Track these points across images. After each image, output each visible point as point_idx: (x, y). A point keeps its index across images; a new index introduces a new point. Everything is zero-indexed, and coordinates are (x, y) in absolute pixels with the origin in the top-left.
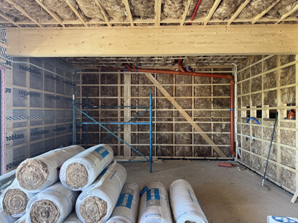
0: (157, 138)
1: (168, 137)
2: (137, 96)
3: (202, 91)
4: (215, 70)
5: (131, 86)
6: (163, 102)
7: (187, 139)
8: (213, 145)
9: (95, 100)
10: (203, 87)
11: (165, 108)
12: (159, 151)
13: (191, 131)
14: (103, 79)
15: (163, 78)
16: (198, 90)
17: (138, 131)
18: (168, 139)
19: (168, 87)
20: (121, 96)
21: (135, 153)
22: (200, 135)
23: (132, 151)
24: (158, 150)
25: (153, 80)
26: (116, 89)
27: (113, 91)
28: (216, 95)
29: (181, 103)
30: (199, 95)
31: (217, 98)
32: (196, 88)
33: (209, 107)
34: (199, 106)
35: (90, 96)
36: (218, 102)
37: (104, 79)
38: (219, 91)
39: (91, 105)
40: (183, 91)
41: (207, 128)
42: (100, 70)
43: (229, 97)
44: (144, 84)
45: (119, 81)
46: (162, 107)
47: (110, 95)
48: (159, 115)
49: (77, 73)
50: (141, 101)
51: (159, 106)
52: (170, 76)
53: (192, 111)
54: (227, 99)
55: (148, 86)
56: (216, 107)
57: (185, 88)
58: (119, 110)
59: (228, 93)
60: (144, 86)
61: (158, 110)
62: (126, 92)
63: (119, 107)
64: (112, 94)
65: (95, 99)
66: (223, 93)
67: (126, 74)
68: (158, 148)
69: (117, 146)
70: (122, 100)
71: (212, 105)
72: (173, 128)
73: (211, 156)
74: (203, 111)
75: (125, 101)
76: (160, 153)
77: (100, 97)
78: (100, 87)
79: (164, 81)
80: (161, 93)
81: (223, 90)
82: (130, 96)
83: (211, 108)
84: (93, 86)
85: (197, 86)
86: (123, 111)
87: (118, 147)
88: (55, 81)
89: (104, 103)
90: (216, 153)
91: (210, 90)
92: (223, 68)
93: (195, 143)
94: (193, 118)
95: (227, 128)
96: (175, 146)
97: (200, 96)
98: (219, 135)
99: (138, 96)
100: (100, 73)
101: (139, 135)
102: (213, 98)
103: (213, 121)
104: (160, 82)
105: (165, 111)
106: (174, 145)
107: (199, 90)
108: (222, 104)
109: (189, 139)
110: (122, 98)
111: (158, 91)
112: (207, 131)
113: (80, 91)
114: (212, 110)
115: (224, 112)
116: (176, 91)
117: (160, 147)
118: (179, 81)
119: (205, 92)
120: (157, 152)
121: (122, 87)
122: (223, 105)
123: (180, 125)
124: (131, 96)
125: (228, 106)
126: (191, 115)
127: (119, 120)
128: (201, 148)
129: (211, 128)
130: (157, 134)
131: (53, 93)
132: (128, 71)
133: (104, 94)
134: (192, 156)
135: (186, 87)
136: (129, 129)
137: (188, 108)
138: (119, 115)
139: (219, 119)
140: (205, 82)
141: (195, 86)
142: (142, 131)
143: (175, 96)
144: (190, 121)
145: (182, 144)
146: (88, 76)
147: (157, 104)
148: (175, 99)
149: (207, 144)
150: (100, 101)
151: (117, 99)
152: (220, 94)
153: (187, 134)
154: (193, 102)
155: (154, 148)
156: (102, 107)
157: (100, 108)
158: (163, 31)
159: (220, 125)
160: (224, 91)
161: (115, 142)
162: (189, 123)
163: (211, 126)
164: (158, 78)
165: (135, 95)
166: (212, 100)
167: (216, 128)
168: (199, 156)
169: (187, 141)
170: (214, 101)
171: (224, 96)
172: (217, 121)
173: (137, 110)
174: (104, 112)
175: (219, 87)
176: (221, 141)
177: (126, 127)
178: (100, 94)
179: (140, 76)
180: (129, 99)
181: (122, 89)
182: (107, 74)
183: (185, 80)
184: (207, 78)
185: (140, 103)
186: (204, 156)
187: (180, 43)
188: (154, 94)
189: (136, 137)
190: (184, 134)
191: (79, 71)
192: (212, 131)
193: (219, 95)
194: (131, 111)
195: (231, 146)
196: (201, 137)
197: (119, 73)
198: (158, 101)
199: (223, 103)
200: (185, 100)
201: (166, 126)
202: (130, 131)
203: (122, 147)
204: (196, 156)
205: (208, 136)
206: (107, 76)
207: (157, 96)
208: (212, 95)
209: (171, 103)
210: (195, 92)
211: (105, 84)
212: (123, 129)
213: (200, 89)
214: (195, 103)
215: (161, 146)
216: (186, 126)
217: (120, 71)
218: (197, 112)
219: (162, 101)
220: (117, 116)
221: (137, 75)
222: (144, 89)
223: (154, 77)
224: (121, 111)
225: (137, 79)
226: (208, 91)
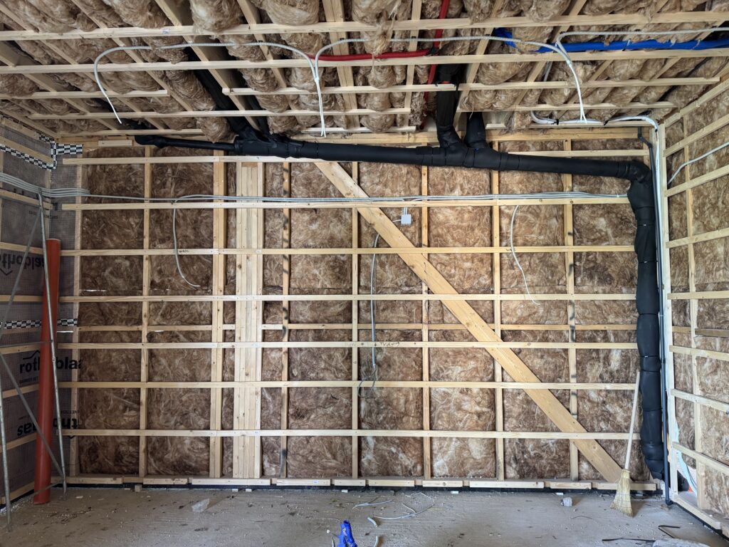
0: (363, 405)
1: (402, 401)
2: (286, 245)
3: (530, 225)
4: (578, 146)
5: (265, 210)
6: (382, 271)
7: (478, 409)
8: (578, 437)
9: (128, 263)
10: (534, 211)
11: (390, 290)
12: (368, 456)
13: (493, 380)
14: (158, 182)
15: (383, 180)
16: (514, 222)
17: (289, 379)
18: (403, 410)
20: (227, 246)
21: (275, 463)
22: (526, 394)
23: (265, 457)
24: (364, 452)
25: (346, 187)
26: (208, 220)
27: (194, 229)
28: (585, 240)
29: (453, 271)
30: (521, 241)
31: (588, 254)
32: (508, 215)
33: (559, 288)
35: (112, 246)
36: (593, 268)
37: (164, 184)
38: (594, 227)
39: (114, 280)
40: (458, 227)
41: (552, 366)
42: (147, 152)
45: (219, 188)
46: (380, 289)
47: (185, 244)
49: (66, 161)
50: (300, 264)
51: (370, 285)
52: (408, 173)
53: (492, 302)
54: (626, 256)
55: (328, 209)
56: (585, 288)
57: (466, 216)
58: (218, 299)
59: (631, 232)
60: (310, 209)
61: (367, 297)
62: (245, 232)
63: (218, 287)
64: (192, 237)
65: (128, 258)
66: (610, 232)
67: (244, 164)
68: (363, 445)
69: (208, 439)
70: (230, 262)
71: (570, 279)
72: (421, 366)
73: (567, 477)
74: (535, 301)
75: (240, 267)
76: (374, 467)
78: (147, 214)
79: (388, 191)
80: (374, 234)
81: (610, 222)
82: (261, 246)
83: (565, 292)
84: (122, 210)
85: (509, 207)
86: (234, 303)
87: (212, 441)
89: (160, 272)
90: (589, 463)
91: (560, 221)
92: (608, 140)
93: (507, 425)
94: (498, 327)
95: (628, 367)
96: (431, 438)
97: (524, 245)
98: (599, 395)
99: (290, 247)
100: (148, 161)
101: (292, 393)
102: (575, 254)
103: (575, 341)
104: (373, 193)
105: (391, 302)
106: (426, 434)
107: (517, 221)
108: (609, 275)
109: (485, 409)
110: (229, 252)
111: (364, 229)
112: (553, 381)
113: (73, 228)
114: (571, 296)
115: (615, 305)
116: (432, 227)
117: (372, 443)
118: (444, 189)
119: (543, 229)
120: (363, 460)
121: (229, 213)
122: (612, 279)
123: (449, 357)
124: (264, 247)
125: (632, 281)
126: (489, 318)
127: (217, 335)
128: (530, 447)
129: (568, 368)
130: (360, 389)
132: (254, 152)
133: (162, 241)
134: (495, 476)
135: (469, 212)
136: (253, 370)
137: (477, 292)
138: (218, 317)
139: (596, 331)
141: (502, 208)
142: (304, 378)
143: (429, 246)
144: (487, 339)
145: (455, 429)
146: (105, 175)
147: (363, 275)
148: (429, 254)
149: (553, 431)
150: (146, 264)
151: (212, 256)
152: (599, 238)
153: (475, 391)
154: (497, 269)
155: (351, 444)
156: (155, 288)
157: (145, 291)
159: (602, 356)
160: (615, 226)
161: (201, 422)
162: (484, 349)
163: (567, 360)
164: (364, 178)
165: (280, 242)
166: (570, 260)
167: (588, 366)
168: (522, 476)
169: (475, 417)
170: (578, 264)
171: (616, 244)
172: (592, 340)
173: (285, 298)
174: (163, 307)
175: (593, 212)
176: (608, 417)
177: (243, 366)
178: (146, 241)
179: (297, 172)
180: (255, 256)
181: (232, 219)
182: (176, 165)
183: (466, 186)
184: (548, 179)
185: (297, 270)
186: (541, 477)
188: (351, 240)
189: (282, 404)
190: (465, 392)
191: (73, 157)
192: (573, 380)
193: (594, 240)
194: (266, 304)
196: (529, 402)
197: (218, 159)
198: (368, 267)
199: (612, 270)
200: (467, 260)
201: (396, 358)
202: (259, 378)
203: (226, 444)
204: (513, 479)
205: (558, 398)
206: (173, 174)
207: (360, 246)
208: (569, 239)
209: (414, 270)
210: (504, 229)
211: (165, 202)
212: (232, 372)
213: (524, 219)
214: (504, 272)
215: (377, 438)
216: (470, 359)
217: (222, 152)
218: (512, 306)
219: (378, 266)
220: (211, 324)
221: (286, 166)
222: (312, 221)
223: (351, 175)
224: (225, 303)
225: (286, 185)
226: (554, 227)
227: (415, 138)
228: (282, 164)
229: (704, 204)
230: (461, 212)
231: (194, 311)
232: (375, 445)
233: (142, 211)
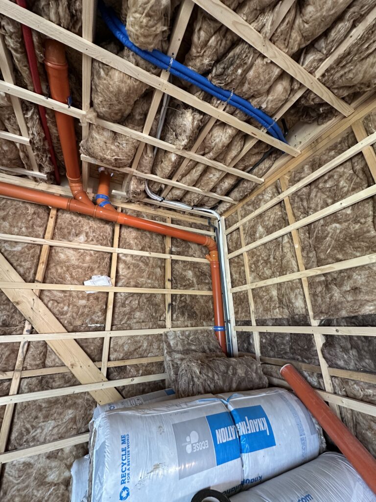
3: (141, 271)
4: (174, 222)
7: (67, 475)
10: (145, 260)
16: (129, 268)
19: (18, 248)
28: (179, 285)
29: (66, 308)
30: (132, 283)
31: (181, 296)
32: (125, 262)
33: (160, 323)
34: (129, 319)
36: (184, 307)
38: (185, 276)
40: (78, 267)
43: (209, 293)
52: (34, 213)
53: (102, 339)
54: (204, 298)
56: (179, 322)
57: (88, 258)
59: (207, 281)
66: (195, 281)
71: (168, 316)
74: (141, 336)
81: (195, 274)
83: (165, 327)
85: (125, 255)
91: (163, 270)
92: (192, 223)
94: (105, 364)
97: (136, 286)
102: (172, 295)
107: (132, 267)
108: (195, 312)
114: (169, 330)
116: (52, 265)
118: (69, 233)
119: (151, 275)
122: (197, 315)
125: (209, 316)
126: (95, 357)
135: (91, 255)
137: (88, 329)
140: (150, 248)
141: (120, 255)
143: (43, 282)
144: (91, 381)
148: (41, 291)
152: (189, 285)
154: (110, 306)
160: (198, 277)
166: (169, 300)
170: (174, 303)
171: (199, 290)
175: (184, 266)
183: (91, 235)
184: (156, 240)
190: (54, 455)
193: (185, 286)
199: (196, 308)
200: (83, 298)
208: (168, 284)
209: (18, 307)
210: (121, 272)
213: (136, 266)
214: (117, 310)
218: (120, 342)
226: (158, 274)
229: (258, 261)
230: (82, 254)
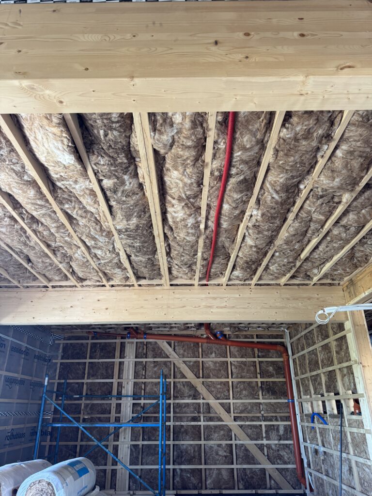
0: (175, 453)
1: (192, 451)
2: (143, 377)
3: (243, 369)
4: (259, 337)
5: (135, 362)
6: (183, 389)
7: (225, 454)
8: (268, 466)
9: (77, 386)
10: (244, 363)
11: (187, 398)
12: (178, 479)
13: (231, 440)
14: (93, 350)
15: (184, 349)
16: (237, 368)
17: (143, 440)
18: (193, 455)
19: (192, 363)
20: (119, 378)
21: (135, 483)
22: (245, 447)
23: (131, 480)
24: (175, 477)
25: (169, 351)
26: (112, 366)
27: (106, 370)
28: (265, 376)
29: (213, 389)
30: (239, 376)
31: (267, 382)
32: (234, 365)
33: (256, 397)
34: (240, 394)
35: (71, 378)
36: (269, 388)
37: (95, 351)
38: (268, 370)
39: (71, 393)
40: (215, 370)
41: (255, 433)
42: (90, 338)
43: (284, 380)
44: (155, 357)
45: (117, 354)
46: (183, 398)
47: (102, 377)
48: (178, 410)
49: (57, 342)
50: (149, 386)
51: (178, 395)
52: (193, 346)
53: (230, 403)
54: (281, 383)
55: (161, 361)
56: (266, 397)
57: (217, 365)
58: (114, 402)
59: (282, 373)
60: (154, 362)
61: (177, 401)
62: (127, 371)
63: (114, 396)
64: (105, 374)
65: (77, 383)
66: (274, 372)
67: (128, 343)
68: (175, 473)
69: (105, 470)
70: (120, 385)
71: (260, 393)
72: (200, 434)
73: (266, 488)
74: (247, 403)
75: (124, 387)
76: (180, 484)
77: (85, 381)
78: (87, 364)
79: (186, 353)
80: (181, 372)
81: (274, 369)
82: (133, 378)
83: (259, 399)
84: (77, 363)
85: (234, 361)
86: (120, 404)
87: (107, 471)
88: (23, 356)
89: (91, 390)
90: (274, 481)
91: (255, 367)
92: (270, 335)
93: (238, 462)
94: (233, 415)
95: (287, 433)
96: (205, 469)
97: (241, 378)
98: (276, 446)
99: (145, 378)
100: (90, 341)
101: (144, 448)
102: (261, 382)
103: (264, 421)
104: (180, 355)
105: (187, 403)
106: (203, 467)
107: (238, 367)
108: (275, 391)
109: (228, 454)
110: (120, 380)
111: (176, 369)
112: (256, 440)
113: (56, 370)
114: (261, 401)
115: (279, 404)
116: (204, 369)
117: (179, 472)
118: (208, 353)
119: (248, 371)
120: (175, 481)
121: (121, 364)
122: (276, 393)
123: (212, 429)
124: (134, 378)
125: (284, 394)
126: (228, 411)
127: (113, 420)
128: (248, 472)
129: (262, 434)
130: (174, 445)
131: (16, 375)
132: (133, 338)
133: (93, 376)
134: (234, 489)
135: (219, 363)
136: (127, 436)
137: (223, 399)
138: (113, 410)
139: (272, 416)
140: (246, 355)
141: (232, 362)
142: (149, 440)
143: (203, 378)
144: (228, 421)
145: (215, 464)
146: (72, 347)
147: (175, 390)
148: (203, 382)
149: (258, 464)
150: (85, 386)
151: (112, 382)
152: (271, 375)
153: (224, 445)
154: (231, 388)
155: (170, 473)
156: (88, 397)
157: (84, 398)
158: (174, 293)
159: (275, 428)
160: (276, 370)
161: (103, 462)
162: (226, 425)
163: (261, 430)
164: (176, 348)
165: (141, 376)
166: (260, 385)
167: (270, 433)
168: (246, 489)
169: (224, 458)
170: (263, 386)
171: (277, 378)
172: (271, 420)
173: (142, 402)
174: (90, 406)
175: (267, 364)
176: (280, 457)
177: (123, 434)
178: (86, 376)
179: (150, 345)
180: (130, 382)
181: (122, 366)
182: (101, 343)
183: (217, 352)
184: (248, 350)
185: (148, 389)
186: (254, 488)
187: (195, 307)
188: (171, 375)
189: (139, 453)
190: (219, 446)
191: (60, 340)
192: (265, 439)
193: (268, 376)
194: (133, 404)
195: (297, 466)
196: (246, 450)
197: (118, 341)
198: (177, 387)
199: (277, 389)
200: (219, 384)
201: (189, 430)
202: (130, 440)
203: (114, 472)
204: (242, 489)
205: (259, 448)
206: (100, 347)
207: (174, 378)
208: (259, 376)
209: (197, 389)
210: (233, 370)
211: (95, 359)
212: (118, 437)
213: (240, 367)
214: (234, 390)
215: (181, 470)
216: (221, 430)
217: (120, 337)
218: (238, 405)
219: (182, 387)
220: (110, 413)
221: (145, 343)
222: (155, 366)
223: (171, 347)
224: (117, 404)
225: (145, 351)
226: (252, 370)
227: (196, 332)
228: (144, 342)
230: (215, 363)
231: (103, 407)
232: (181, 473)
233: (85, 363)
